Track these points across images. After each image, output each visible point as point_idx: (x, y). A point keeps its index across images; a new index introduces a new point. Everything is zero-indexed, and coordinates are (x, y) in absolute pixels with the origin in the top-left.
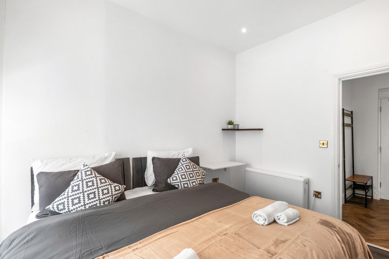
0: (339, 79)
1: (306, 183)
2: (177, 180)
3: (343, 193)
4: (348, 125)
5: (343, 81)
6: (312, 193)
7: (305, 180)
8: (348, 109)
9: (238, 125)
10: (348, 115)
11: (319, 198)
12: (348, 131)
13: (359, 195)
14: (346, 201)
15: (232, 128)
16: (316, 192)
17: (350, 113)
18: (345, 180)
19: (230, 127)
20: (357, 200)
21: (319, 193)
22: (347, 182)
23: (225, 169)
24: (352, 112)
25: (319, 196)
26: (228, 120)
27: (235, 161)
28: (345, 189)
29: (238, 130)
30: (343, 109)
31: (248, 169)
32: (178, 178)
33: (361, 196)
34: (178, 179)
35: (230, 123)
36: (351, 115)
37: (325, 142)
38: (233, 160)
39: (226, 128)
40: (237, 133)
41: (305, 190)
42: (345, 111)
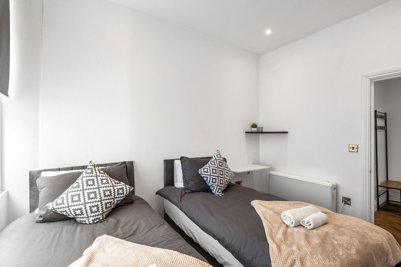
0: (371, 80)
1: (335, 189)
2: (207, 172)
3: (375, 199)
4: (381, 128)
5: (375, 82)
6: (340, 199)
7: (333, 186)
8: (381, 110)
9: (262, 128)
10: (381, 117)
11: (348, 204)
12: (381, 134)
13: (393, 203)
14: (379, 208)
15: (255, 132)
16: (346, 198)
17: (384, 115)
18: (377, 186)
19: (254, 130)
20: (391, 208)
21: (349, 200)
22: (380, 188)
23: (249, 173)
24: (385, 114)
25: (349, 202)
26: (252, 123)
27: (259, 165)
28: (378, 196)
29: (262, 133)
30: (376, 111)
31: (272, 172)
32: (209, 170)
33: (396, 203)
34: (209, 172)
35: (254, 126)
36: (384, 117)
37: (355, 146)
38: (257, 163)
39: (250, 131)
40: (261, 136)
41: (333, 195)
42: (378, 114)
